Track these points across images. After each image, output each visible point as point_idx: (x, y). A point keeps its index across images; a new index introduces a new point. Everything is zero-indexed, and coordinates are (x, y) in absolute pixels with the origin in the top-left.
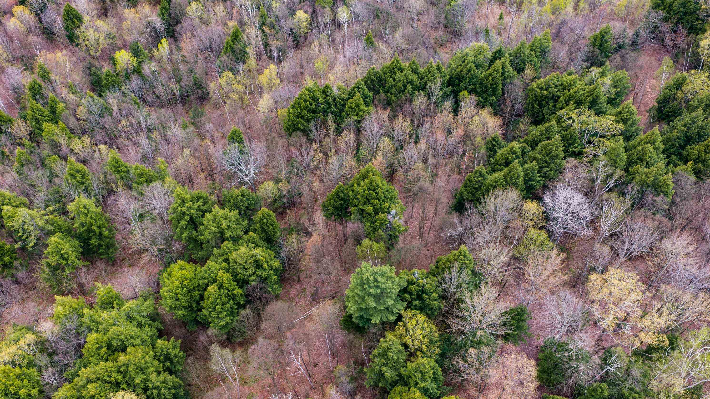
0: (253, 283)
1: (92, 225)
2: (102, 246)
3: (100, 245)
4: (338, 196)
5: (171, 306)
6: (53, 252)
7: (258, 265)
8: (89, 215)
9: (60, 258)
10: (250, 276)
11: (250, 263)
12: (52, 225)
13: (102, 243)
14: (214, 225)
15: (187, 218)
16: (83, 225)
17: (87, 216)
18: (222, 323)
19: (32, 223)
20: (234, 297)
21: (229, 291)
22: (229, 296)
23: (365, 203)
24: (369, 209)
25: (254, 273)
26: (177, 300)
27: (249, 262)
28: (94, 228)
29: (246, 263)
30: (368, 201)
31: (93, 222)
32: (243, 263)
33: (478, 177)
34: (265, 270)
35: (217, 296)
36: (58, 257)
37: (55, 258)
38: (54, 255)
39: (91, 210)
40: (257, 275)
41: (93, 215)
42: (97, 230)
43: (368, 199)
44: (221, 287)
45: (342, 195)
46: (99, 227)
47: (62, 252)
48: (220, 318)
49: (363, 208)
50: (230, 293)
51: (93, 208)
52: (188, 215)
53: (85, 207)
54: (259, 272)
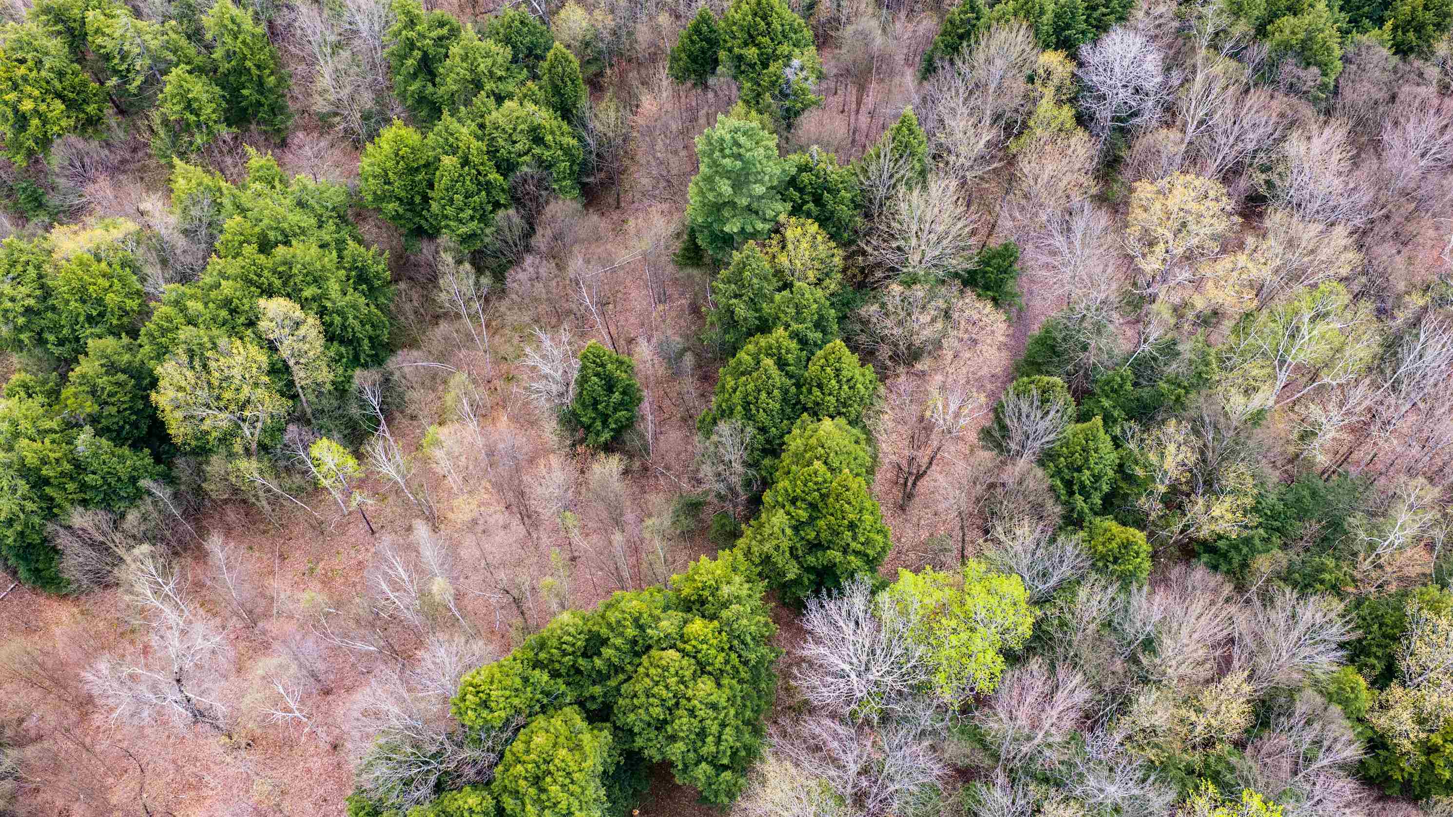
0: (525, 169)
1: (245, 58)
2: (263, 105)
3: (259, 104)
4: (697, 30)
5: (375, 193)
6: (173, 96)
7: (536, 137)
8: (241, 38)
9: (185, 109)
10: (520, 156)
11: (522, 131)
12: (175, 53)
13: (263, 100)
14: (465, 65)
15: (417, 54)
16: (229, 56)
17: (237, 38)
18: (463, 230)
19: (139, 41)
20: (488, 186)
21: (479, 173)
22: (479, 183)
23: (746, 44)
24: (752, 53)
25: (529, 150)
26: (388, 182)
27: (519, 128)
28: (248, 64)
29: (515, 129)
30: (751, 40)
31: (246, 51)
32: (509, 128)
33: (966, 13)
34: (548, 147)
35: (457, 175)
36: (182, 106)
37: (177, 108)
38: (175, 101)
39: (243, 26)
40: (533, 155)
41: (249, 39)
42: (255, 71)
43: (751, 36)
44: (465, 162)
45: (705, 28)
46: (258, 67)
47: (190, 96)
48: (460, 221)
49: (742, 52)
50: (481, 178)
51: (248, 24)
52: (419, 49)
53: (233, 21)
54: (537, 150)
